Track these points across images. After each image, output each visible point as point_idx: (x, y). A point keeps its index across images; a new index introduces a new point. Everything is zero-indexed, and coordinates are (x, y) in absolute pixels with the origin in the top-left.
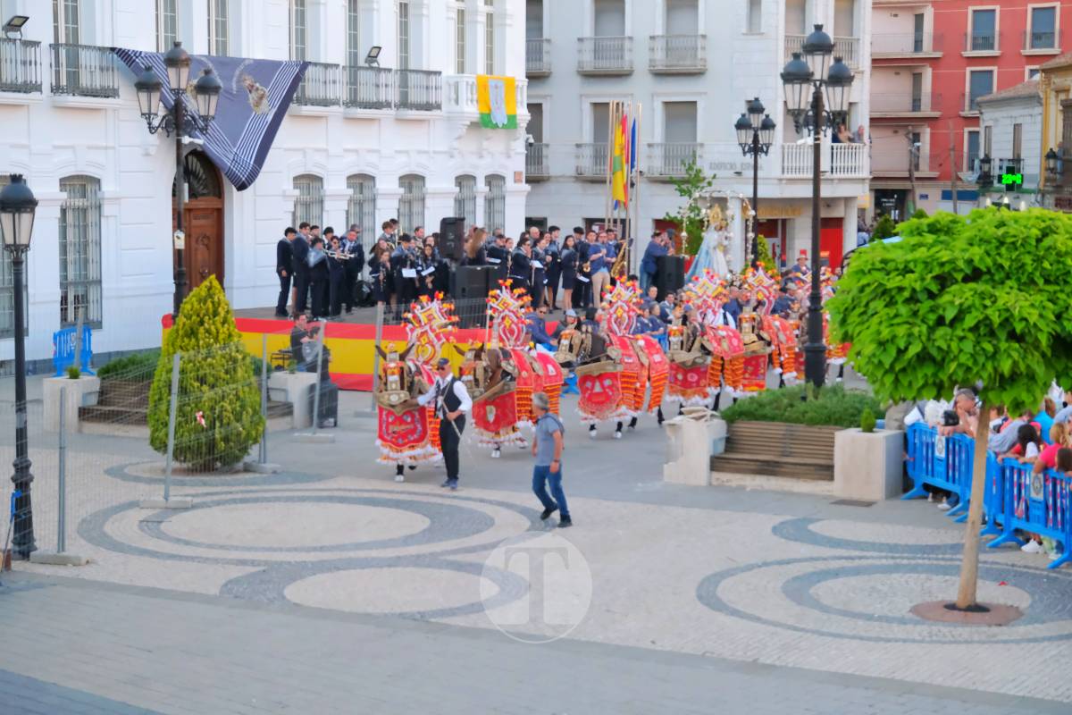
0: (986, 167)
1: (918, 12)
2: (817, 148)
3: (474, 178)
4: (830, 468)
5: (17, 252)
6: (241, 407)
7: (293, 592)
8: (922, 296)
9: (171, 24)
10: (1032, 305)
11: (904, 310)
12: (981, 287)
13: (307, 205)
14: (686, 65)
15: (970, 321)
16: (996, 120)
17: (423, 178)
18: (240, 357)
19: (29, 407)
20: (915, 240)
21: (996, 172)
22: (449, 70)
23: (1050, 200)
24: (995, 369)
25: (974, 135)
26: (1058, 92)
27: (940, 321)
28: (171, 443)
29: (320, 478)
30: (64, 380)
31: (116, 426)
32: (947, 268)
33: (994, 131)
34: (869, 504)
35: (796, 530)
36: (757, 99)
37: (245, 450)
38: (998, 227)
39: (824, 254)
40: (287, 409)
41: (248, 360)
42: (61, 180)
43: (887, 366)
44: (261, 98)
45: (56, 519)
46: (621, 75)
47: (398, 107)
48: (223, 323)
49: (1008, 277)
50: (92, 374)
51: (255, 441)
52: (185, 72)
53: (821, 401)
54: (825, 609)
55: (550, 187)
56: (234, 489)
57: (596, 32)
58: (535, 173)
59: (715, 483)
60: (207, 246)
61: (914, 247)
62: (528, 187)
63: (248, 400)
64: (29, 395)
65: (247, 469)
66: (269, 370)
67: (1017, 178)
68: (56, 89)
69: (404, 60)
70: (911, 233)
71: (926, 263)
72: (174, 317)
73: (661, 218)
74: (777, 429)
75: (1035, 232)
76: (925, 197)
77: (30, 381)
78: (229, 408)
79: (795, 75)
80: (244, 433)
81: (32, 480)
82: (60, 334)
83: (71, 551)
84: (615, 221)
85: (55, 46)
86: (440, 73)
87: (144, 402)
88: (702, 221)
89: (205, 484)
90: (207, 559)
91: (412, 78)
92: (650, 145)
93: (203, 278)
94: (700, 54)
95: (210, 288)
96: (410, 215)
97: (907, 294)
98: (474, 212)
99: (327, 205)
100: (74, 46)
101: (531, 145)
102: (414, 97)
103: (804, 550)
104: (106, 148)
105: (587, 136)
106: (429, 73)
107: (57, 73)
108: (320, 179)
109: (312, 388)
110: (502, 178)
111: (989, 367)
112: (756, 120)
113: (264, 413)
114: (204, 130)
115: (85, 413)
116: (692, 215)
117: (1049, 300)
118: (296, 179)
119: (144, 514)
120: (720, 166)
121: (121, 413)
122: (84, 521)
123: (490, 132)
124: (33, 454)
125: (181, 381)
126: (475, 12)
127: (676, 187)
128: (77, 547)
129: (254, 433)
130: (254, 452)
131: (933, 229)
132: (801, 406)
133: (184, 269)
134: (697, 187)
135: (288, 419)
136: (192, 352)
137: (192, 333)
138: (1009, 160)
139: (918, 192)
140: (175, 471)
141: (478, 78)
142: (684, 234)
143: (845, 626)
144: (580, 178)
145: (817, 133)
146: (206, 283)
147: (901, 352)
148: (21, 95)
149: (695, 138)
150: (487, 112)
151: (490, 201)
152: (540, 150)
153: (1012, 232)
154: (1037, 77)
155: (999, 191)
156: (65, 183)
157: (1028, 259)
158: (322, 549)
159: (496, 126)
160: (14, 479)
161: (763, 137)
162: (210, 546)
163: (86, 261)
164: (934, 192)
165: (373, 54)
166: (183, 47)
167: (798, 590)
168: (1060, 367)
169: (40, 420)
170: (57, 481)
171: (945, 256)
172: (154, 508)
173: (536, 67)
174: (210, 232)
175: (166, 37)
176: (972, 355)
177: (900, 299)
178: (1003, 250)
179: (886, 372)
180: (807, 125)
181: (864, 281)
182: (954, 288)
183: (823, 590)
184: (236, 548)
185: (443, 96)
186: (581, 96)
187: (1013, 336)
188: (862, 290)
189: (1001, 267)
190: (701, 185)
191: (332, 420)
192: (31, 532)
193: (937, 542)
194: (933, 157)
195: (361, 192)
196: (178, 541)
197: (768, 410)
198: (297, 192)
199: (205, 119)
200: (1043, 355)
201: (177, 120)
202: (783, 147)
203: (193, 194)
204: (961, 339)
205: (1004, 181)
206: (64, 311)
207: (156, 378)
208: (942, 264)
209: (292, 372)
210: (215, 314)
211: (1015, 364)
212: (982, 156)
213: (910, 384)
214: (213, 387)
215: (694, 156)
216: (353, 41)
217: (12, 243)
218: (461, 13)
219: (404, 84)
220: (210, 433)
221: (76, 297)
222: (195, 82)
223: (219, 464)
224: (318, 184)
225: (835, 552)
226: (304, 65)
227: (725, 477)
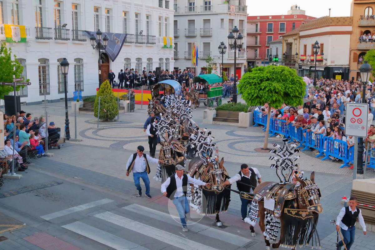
0: (271, 57)
1: (257, 24)
2: (235, 52)
3: (163, 59)
4: (238, 120)
5: (65, 75)
6: (114, 108)
7: (125, 147)
8: (257, 84)
9: (98, 26)
10: (280, 86)
11: (253, 87)
12: (269, 82)
13: (127, 65)
14: (208, 34)
15: (267, 89)
16: (273, 47)
17: (152, 59)
18: (113, 97)
19: (68, 108)
20: (256, 72)
21: (273, 58)
22: (157, 36)
23: (284, 64)
24: (272, 99)
25: (268, 50)
26: (285, 41)
27: (261, 89)
28: (99, 115)
29: (130, 123)
30: (76, 102)
31: (87, 112)
32: (262, 78)
33: (272, 49)
34: (246, 128)
35: (231, 133)
36: (223, 42)
37: (114, 117)
38: (273, 69)
39: (237, 75)
40: (123, 108)
41: (115, 98)
42: (75, 59)
43: (250, 98)
44: (118, 41)
46: (194, 37)
47: (146, 43)
48: (109, 90)
49: (275, 80)
50: (82, 101)
51: (117, 115)
52: (101, 36)
53: (236, 106)
54: (237, 150)
55: (179, 61)
56: (113, 125)
57: (189, 27)
58: (176, 58)
59: (214, 123)
60: (106, 74)
61: (256, 74)
62: (174, 61)
63: (115, 106)
64: (68, 105)
65: (115, 121)
66: (119, 100)
67: (277, 59)
68: (73, 40)
69: (148, 33)
70: (255, 71)
71: (258, 77)
72: (99, 89)
73: (203, 67)
74: (227, 112)
75: (280, 70)
76: (258, 63)
77: (68, 102)
78: (111, 108)
79: (231, 37)
80: (114, 114)
81: (69, 123)
82: (75, 92)
83: (78, 138)
84: (193, 68)
85: (73, 30)
86: (155, 36)
87: (93, 107)
88: (211, 68)
89: (106, 124)
90: (107, 140)
91: (150, 37)
92: (200, 52)
93: (105, 80)
94: (211, 32)
95: (106, 82)
96: (149, 67)
97: (254, 83)
98: (163, 66)
99: (131, 65)
100: (77, 30)
101: (175, 52)
102: (150, 41)
103: (232, 137)
104: (84, 52)
105: (187, 50)
106: (153, 36)
107: (73, 36)
108: (130, 59)
109: (128, 104)
110: (169, 59)
111: (271, 99)
112: (223, 47)
113: (118, 109)
114: (105, 49)
115: (80, 109)
116: (209, 67)
117: (283, 85)
118: (125, 59)
119: (93, 130)
120: (215, 56)
121: (87, 109)
122: (81, 132)
123: (166, 49)
124: (69, 118)
125: (101, 102)
126: (163, 23)
127: (205, 61)
128: (79, 137)
129: (116, 113)
130: (116, 117)
131: (260, 70)
132: (232, 107)
133: (101, 78)
135: (123, 110)
136: (103, 96)
137: (103, 92)
138: (275, 55)
139: (257, 62)
140: (100, 121)
141: (164, 37)
142: (207, 71)
143: (240, 153)
144: (186, 59)
145: (235, 49)
146: (106, 81)
147: (253, 96)
148: (66, 41)
149: (210, 50)
150: (166, 44)
151: (166, 64)
152: (177, 53)
153: (276, 70)
154: (281, 38)
155: (273, 62)
156: (75, 60)
157: (279, 76)
158: (131, 138)
159: (167, 47)
160: (65, 123)
161: (224, 50)
162: (107, 137)
163: (80, 77)
164: (260, 62)
165: (141, 32)
166: (100, 30)
167: (231, 146)
168: (285, 99)
169: (71, 111)
170: (74, 124)
171: (262, 75)
172: (95, 129)
173: (176, 35)
174: (107, 70)
175: (97, 29)
176: (267, 96)
177: (252, 84)
178: (274, 74)
179: (250, 100)
180: (233, 48)
181: (245, 81)
182: (264, 82)
183: (236, 146)
184: (113, 138)
185: (156, 41)
186: (186, 41)
187: (276, 92)
188: (245, 82)
189: (273, 78)
190: (211, 60)
191: (133, 111)
192: (69, 134)
193: (260, 135)
194: (260, 54)
195: (139, 62)
196: (100, 136)
197: (225, 108)
198: (125, 62)
199: (105, 46)
200: (282, 96)
201: (99, 46)
202: (228, 52)
203: (103, 62)
204: (265, 93)
205: (274, 60)
206: (75, 87)
207: (95, 102)
208: (261, 77)
209: (124, 100)
210: (108, 88)
211: (276, 98)
212: (270, 54)
213: (254, 102)
214: (107, 103)
215: (210, 54)
216: (137, 29)
217: (64, 73)
218: (160, 23)
219: (148, 39)
220: (107, 113)
221: (78, 84)
222: (103, 38)
223: (109, 120)
224: (130, 60)
225: (239, 138)
226: (126, 35)
227: (216, 122)
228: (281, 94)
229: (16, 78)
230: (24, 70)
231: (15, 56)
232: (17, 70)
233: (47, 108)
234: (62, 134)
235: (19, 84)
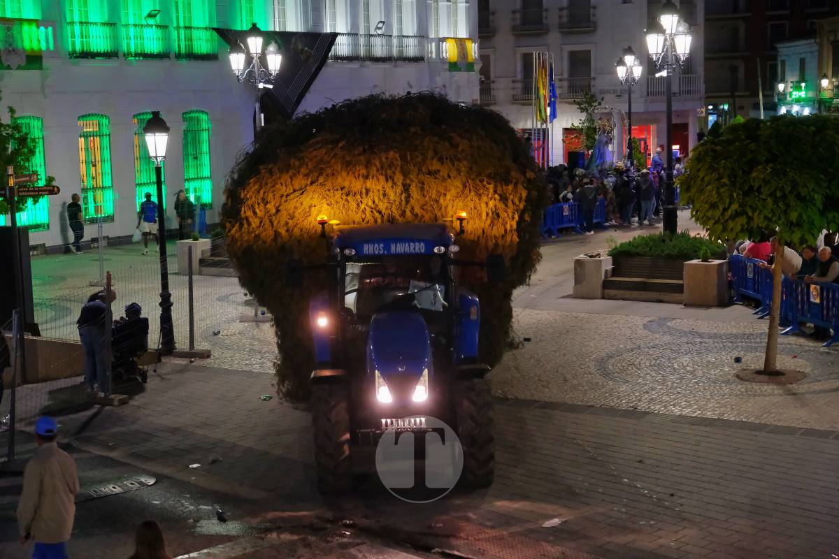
2: (669, 78)
4: (682, 285)
5: (158, 161)
9: (250, 11)
14: (583, 26)
16: (788, 56)
21: (788, 90)
22: (429, 35)
23: (825, 107)
25: (774, 68)
27: (751, 189)
31: (223, 270)
33: (787, 63)
34: (706, 309)
35: (659, 326)
36: (629, 47)
39: (675, 147)
42: (183, 114)
44: (309, 56)
45: (188, 329)
46: (541, 35)
47: (396, 60)
50: (206, 238)
53: (674, 242)
57: (524, 6)
58: (486, 100)
59: (606, 297)
64: (168, 252)
67: (803, 94)
68: (178, 56)
69: (400, 29)
73: (569, 126)
76: (741, 108)
77: (168, 245)
81: (172, 304)
83: (198, 349)
84: (538, 130)
85: (178, 28)
86: (422, 37)
91: (405, 41)
92: (560, 80)
94: (592, 19)
100: (189, 28)
101: (483, 82)
102: (406, 53)
103: (667, 338)
105: (519, 76)
106: (416, 37)
107: (179, 46)
115: (203, 262)
119: (243, 325)
120: (608, 92)
121: (225, 262)
122: (205, 331)
123: (456, 75)
124: (172, 289)
127: (578, 106)
132: (661, 247)
134: (592, 106)
138: (797, 82)
139: (738, 104)
144: (515, 102)
148: (157, 60)
149: (590, 74)
150: (454, 61)
152: (489, 85)
155: (791, 102)
156: (186, 116)
159: (459, 70)
160: (161, 305)
163: (200, 165)
164: (748, 105)
165: (380, 25)
168: (830, 215)
170: (188, 306)
172: (248, 321)
173: (485, 31)
176: (772, 211)
182: (760, 167)
185: (425, 52)
186: (514, 49)
187: (799, 198)
190: (594, 104)
192: (173, 338)
193: (751, 332)
194: (745, 81)
197: (639, 250)
200: (819, 210)
202: (648, 79)
203: (267, 121)
204: (765, 200)
205: (794, 97)
211: (800, 215)
213: (732, 229)
215: (590, 85)
216: (367, 18)
217: (154, 155)
219: (400, 46)
221: (195, 190)
225: (684, 339)
226: (335, 35)
227: (613, 292)
228: (814, 205)
229: (17, 175)
230: (37, 150)
231: (12, 110)
232: (16, 152)
233: (105, 260)
234: (154, 338)
235: (24, 191)
